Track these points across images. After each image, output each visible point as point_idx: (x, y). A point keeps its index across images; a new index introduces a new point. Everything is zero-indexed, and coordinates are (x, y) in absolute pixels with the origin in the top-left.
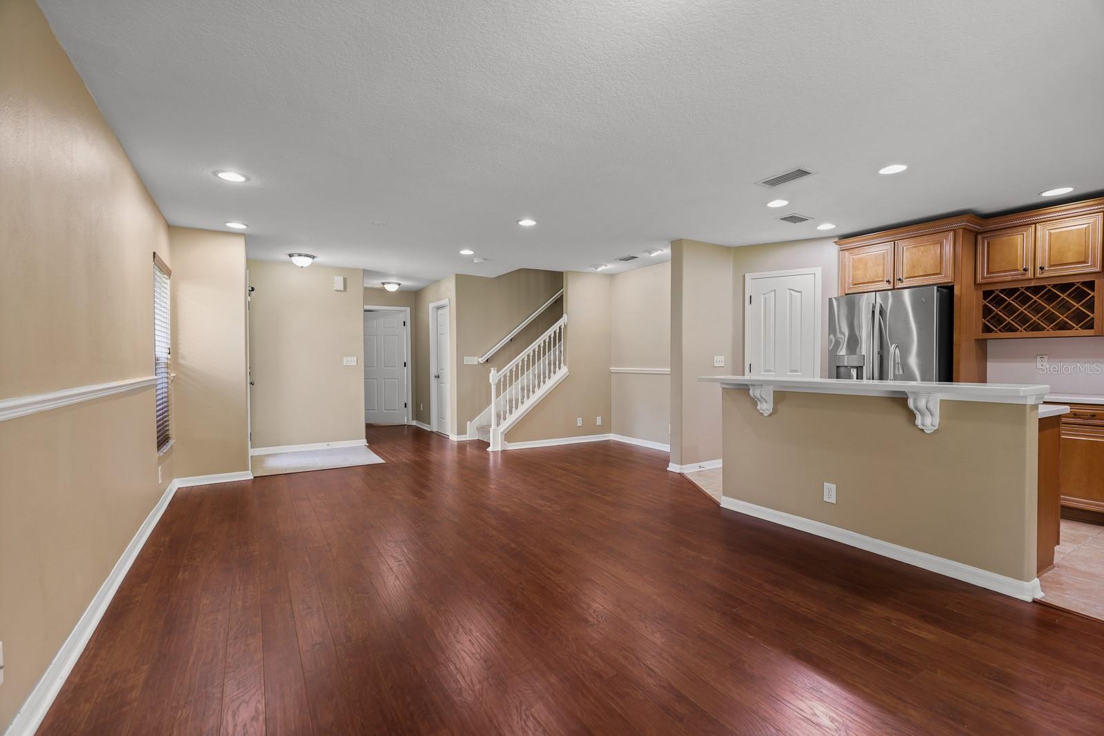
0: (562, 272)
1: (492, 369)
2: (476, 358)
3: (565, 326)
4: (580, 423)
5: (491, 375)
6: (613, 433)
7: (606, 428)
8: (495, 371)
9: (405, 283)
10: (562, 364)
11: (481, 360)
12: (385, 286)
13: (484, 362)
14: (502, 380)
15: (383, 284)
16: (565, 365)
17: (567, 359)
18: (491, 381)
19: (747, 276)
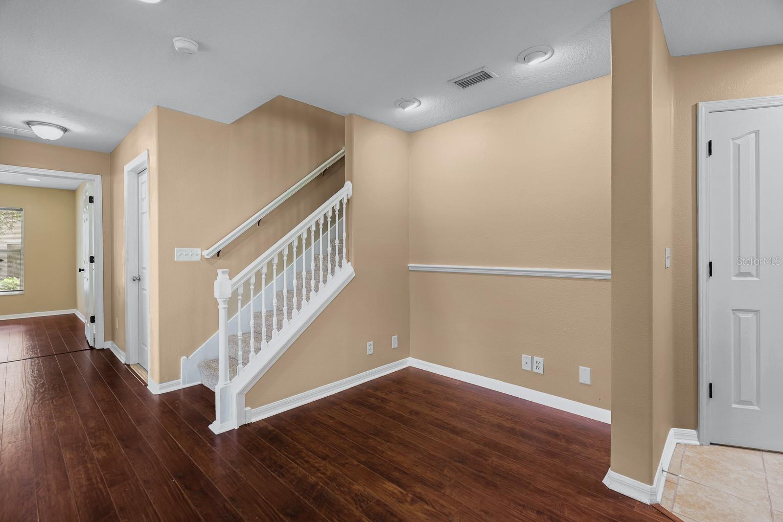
0: (344, 117)
1: (219, 271)
2: (199, 250)
3: (348, 200)
4: (370, 351)
5: (216, 283)
6: (414, 357)
7: (403, 351)
8: (227, 276)
9: (77, 128)
10: (344, 261)
11: (207, 253)
12: (33, 128)
13: (213, 257)
14: (241, 291)
15: (29, 123)
16: (348, 261)
17: (353, 250)
18: (217, 295)
19: (703, 108)
